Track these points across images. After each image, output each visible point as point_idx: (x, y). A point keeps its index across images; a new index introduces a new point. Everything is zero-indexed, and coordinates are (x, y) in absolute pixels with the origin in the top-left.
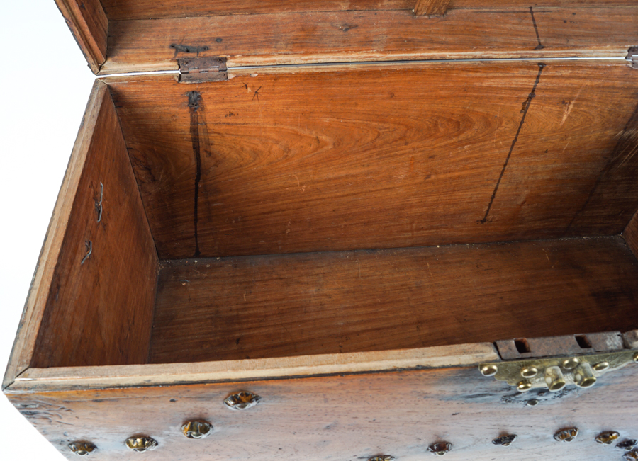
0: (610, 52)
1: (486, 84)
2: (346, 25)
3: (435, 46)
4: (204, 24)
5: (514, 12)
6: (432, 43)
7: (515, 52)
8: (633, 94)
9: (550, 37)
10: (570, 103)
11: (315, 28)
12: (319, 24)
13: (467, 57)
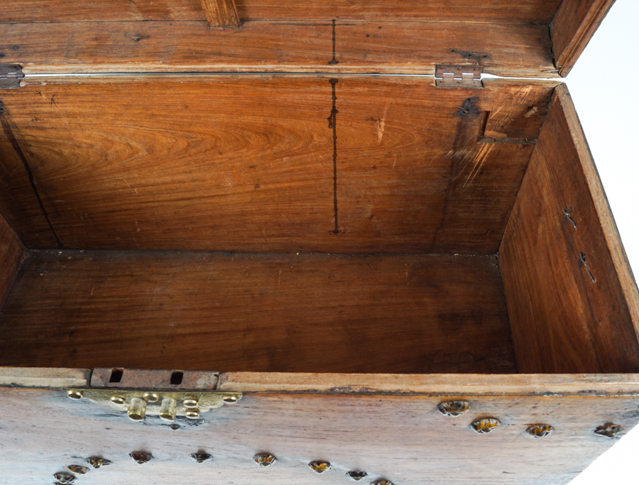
0: (414, 69)
1: (280, 98)
2: (138, 35)
3: (222, 58)
4: (6, 31)
5: (315, 25)
6: (218, 55)
7: (309, 66)
8: (448, 114)
9: (347, 52)
10: (380, 121)
11: (108, 37)
12: (113, 34)
13: (257, 70)
